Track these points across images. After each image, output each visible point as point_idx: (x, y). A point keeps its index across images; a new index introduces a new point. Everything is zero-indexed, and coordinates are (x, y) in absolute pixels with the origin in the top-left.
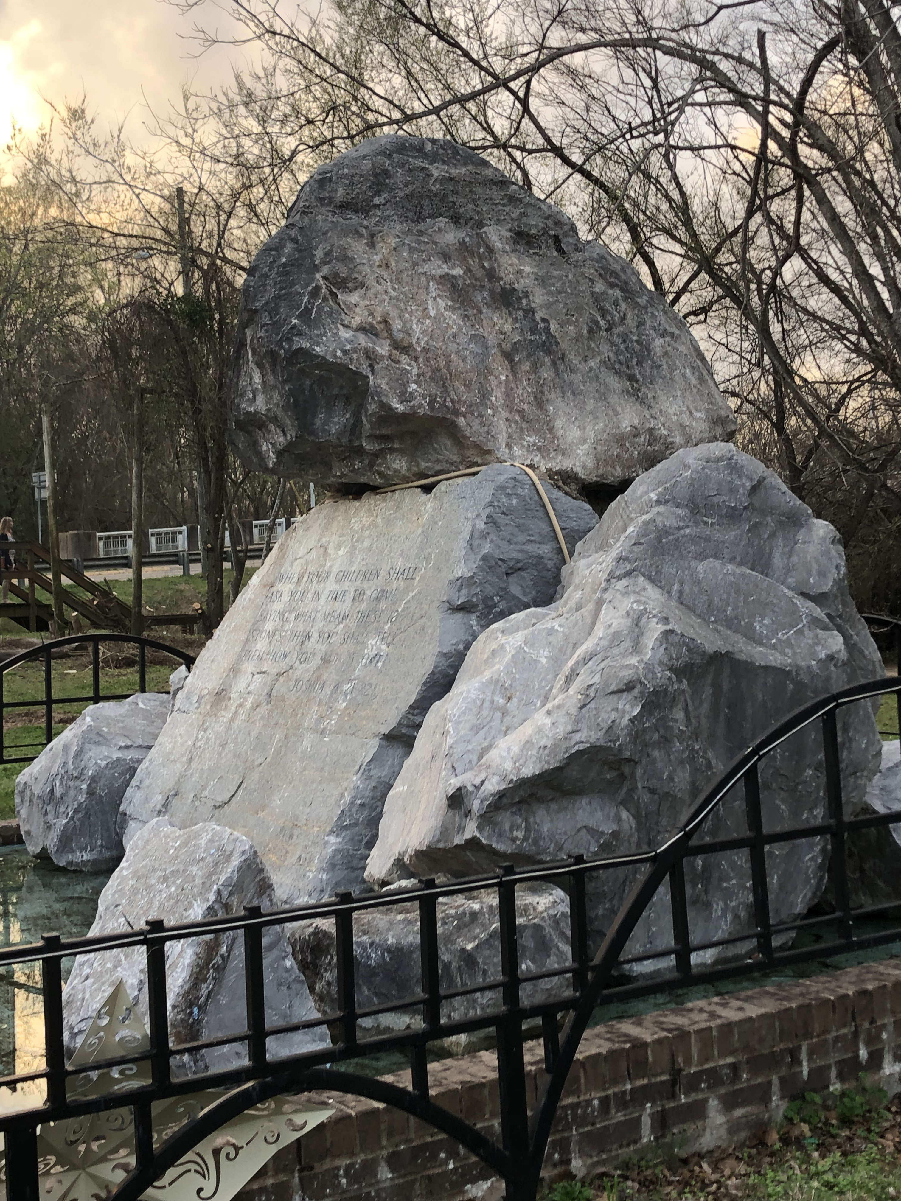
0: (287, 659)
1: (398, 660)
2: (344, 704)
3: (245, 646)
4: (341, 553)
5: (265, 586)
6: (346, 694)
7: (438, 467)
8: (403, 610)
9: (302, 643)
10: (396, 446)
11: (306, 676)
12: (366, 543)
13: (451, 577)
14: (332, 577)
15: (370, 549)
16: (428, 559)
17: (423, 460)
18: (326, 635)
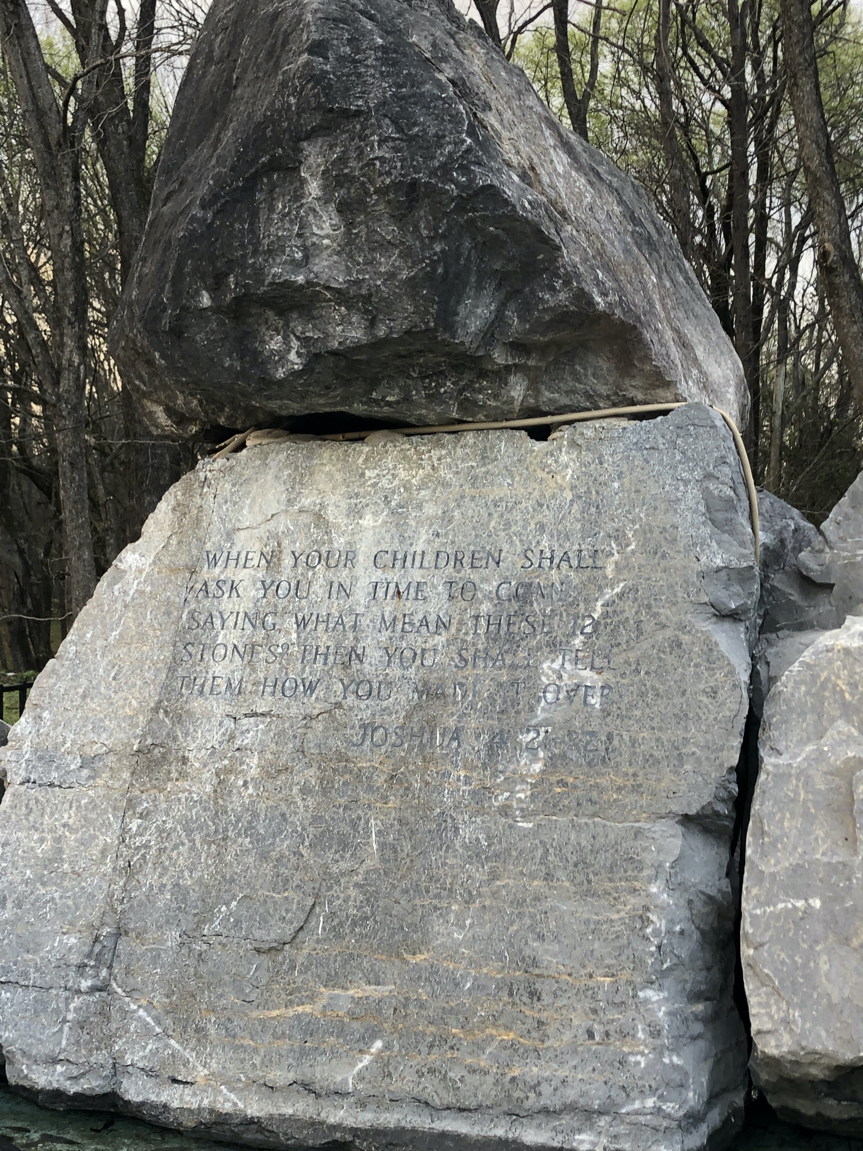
0: (320, 692)
1: (642, 695)
2: (538, 767)
3: (171, 670)
4: (368, 521)
5: (174, 570)
6: (531, 750)
7: (565, 401)
8: (606, 615)
9: (346, 666)
10: (531, 363)
11: (394, 721)
12: (430, 510)
13: (697, 567)
14: (363, 559)
15: (446, 518)
16: (619, 536)
17: (549, 389)
18: (408, 654)
